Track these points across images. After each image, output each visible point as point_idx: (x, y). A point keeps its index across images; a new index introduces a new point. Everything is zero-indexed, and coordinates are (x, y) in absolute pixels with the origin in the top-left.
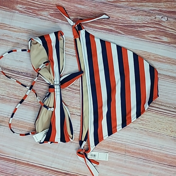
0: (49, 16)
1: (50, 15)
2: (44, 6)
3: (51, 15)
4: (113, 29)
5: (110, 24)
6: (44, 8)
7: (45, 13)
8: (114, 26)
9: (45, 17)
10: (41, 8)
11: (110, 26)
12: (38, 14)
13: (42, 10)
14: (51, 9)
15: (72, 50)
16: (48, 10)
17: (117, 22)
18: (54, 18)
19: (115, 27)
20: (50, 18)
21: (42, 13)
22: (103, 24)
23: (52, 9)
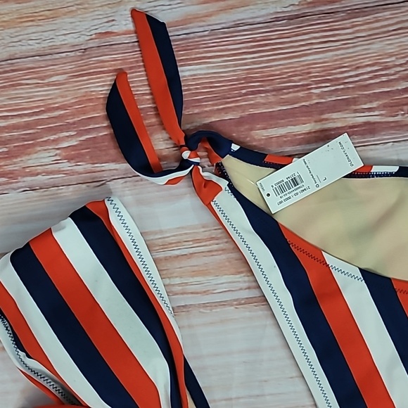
0: (66, 166)
1: (69, 159)
2: (27, 126)
3: (74, 155)
4: (374, 117)
5: (354, 101)
6: (33, 137)
7: (42, 158)
8: (374, 105)
9: (48, 173)
10: (17, 139)
11: (356, 111)
12: (11, 172)
13: (24, 150)
14: (62, 131)
15: (224, 279)
16: (52, 138)
17: (384, 79)
18: (89, 167)
19: (384, 106)
20: (73, 173)
21: (30, 163)
22: (322, 114)
23: (68, 127)
